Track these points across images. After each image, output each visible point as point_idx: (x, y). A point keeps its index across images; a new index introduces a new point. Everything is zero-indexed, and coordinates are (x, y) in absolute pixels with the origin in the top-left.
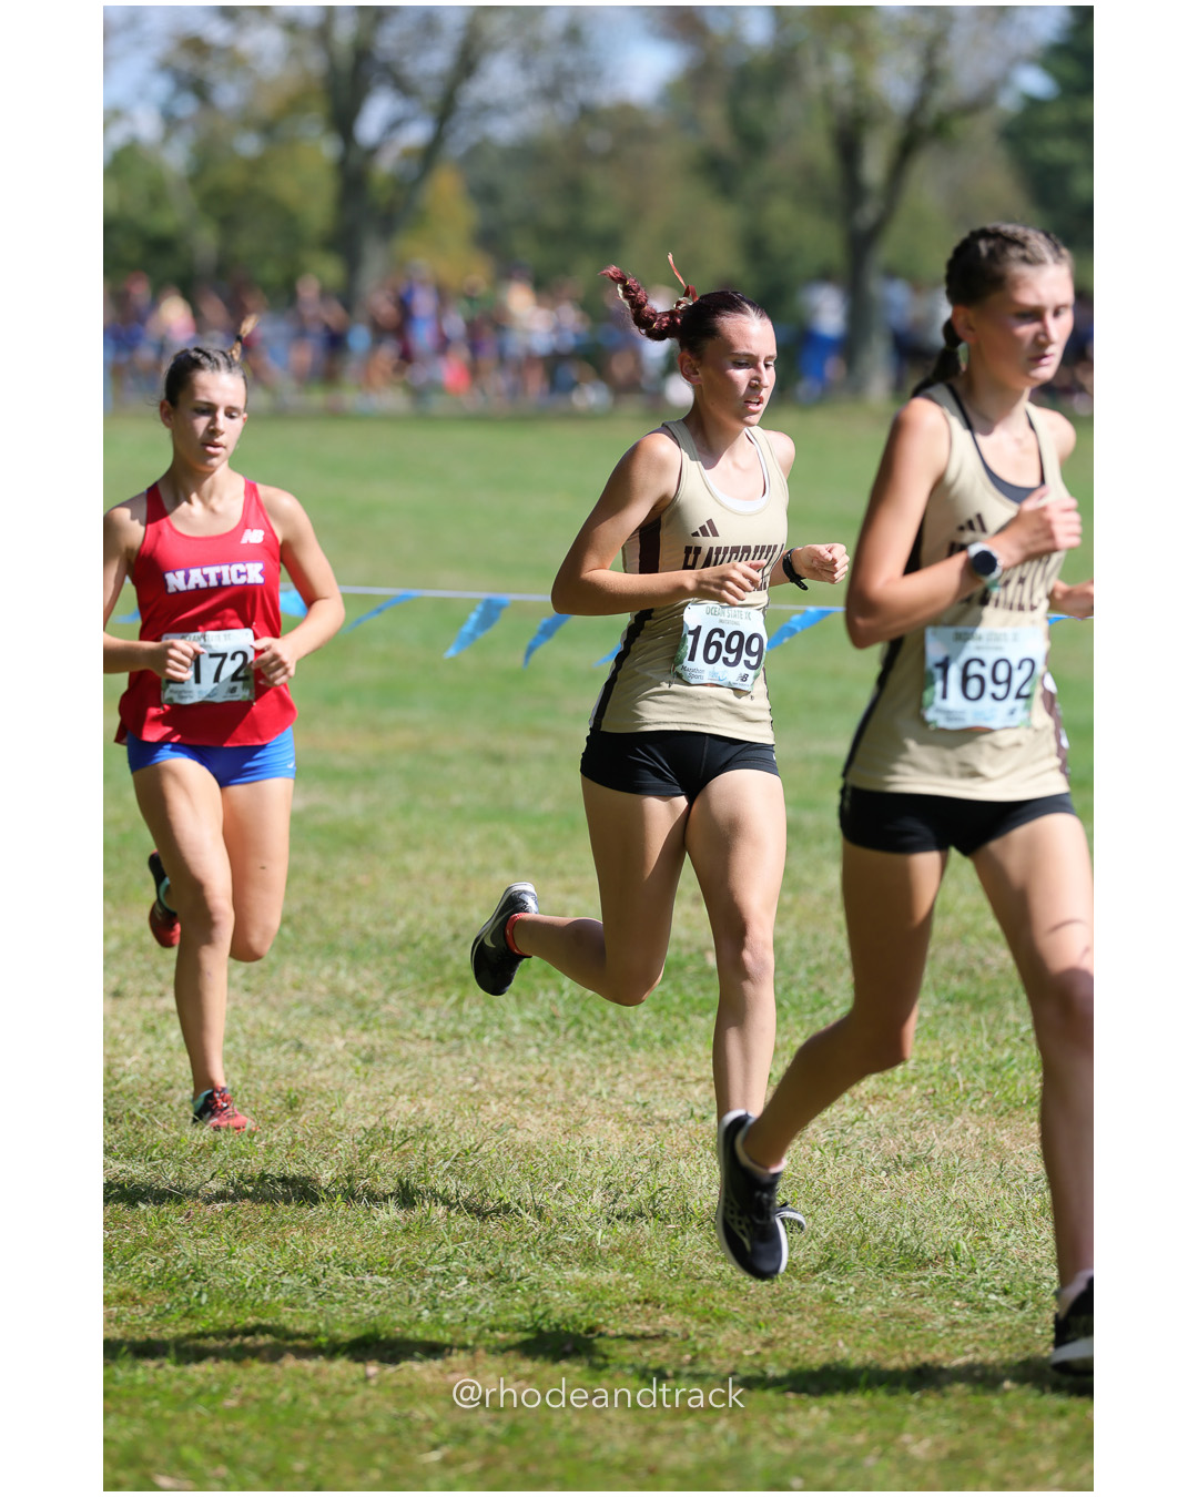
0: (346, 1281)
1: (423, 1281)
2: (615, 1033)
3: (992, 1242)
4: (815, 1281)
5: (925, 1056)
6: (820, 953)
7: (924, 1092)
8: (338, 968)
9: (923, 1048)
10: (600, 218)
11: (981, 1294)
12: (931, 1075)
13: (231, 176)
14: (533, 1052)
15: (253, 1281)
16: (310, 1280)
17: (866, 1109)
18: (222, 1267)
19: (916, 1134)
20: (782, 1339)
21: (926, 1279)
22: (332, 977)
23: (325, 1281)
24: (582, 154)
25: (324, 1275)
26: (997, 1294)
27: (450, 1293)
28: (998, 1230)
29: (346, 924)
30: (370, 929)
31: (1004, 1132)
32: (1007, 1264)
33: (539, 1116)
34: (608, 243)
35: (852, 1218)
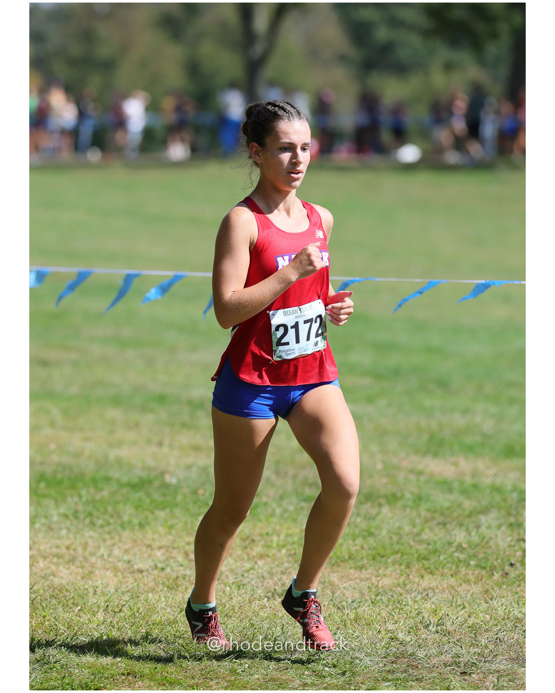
2: (112, 521)
4: (225, 661)
5: (290, 532)
7: (289, 553)
9: (289, 528)
10: (104, 51)
11: (321, 667)
12: (294, 543)
14: (64, 532)
17: (256, 563)
21: (289, 659)
24: (93, 14)
26: (330, 667)
31: (335, 575)
33: (68, 569)
34: (108, 66)
35: (247, 625)
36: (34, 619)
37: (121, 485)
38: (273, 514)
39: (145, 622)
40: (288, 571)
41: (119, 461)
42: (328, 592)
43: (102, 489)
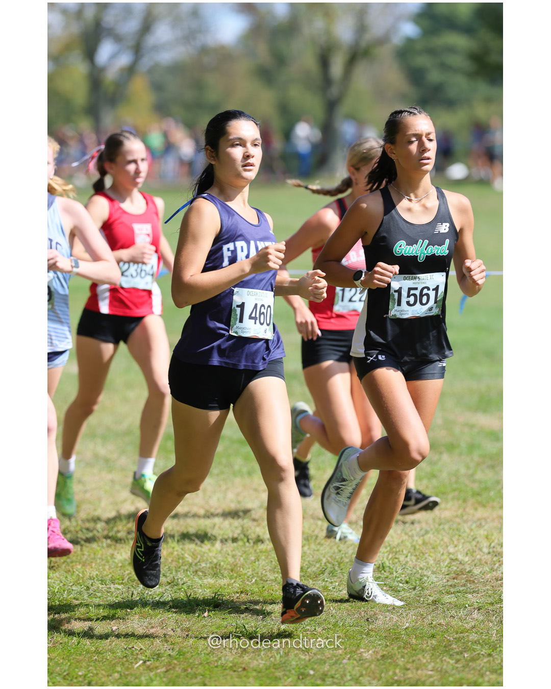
0: (102, 588)
1: (138, 587)
3: (400, 560)
15: (58, 589)
16: (85, 588)
22: (94, 448)
23: (92, 588)
24: (202, 68)
25: (92, 585)
32: (407, 569)
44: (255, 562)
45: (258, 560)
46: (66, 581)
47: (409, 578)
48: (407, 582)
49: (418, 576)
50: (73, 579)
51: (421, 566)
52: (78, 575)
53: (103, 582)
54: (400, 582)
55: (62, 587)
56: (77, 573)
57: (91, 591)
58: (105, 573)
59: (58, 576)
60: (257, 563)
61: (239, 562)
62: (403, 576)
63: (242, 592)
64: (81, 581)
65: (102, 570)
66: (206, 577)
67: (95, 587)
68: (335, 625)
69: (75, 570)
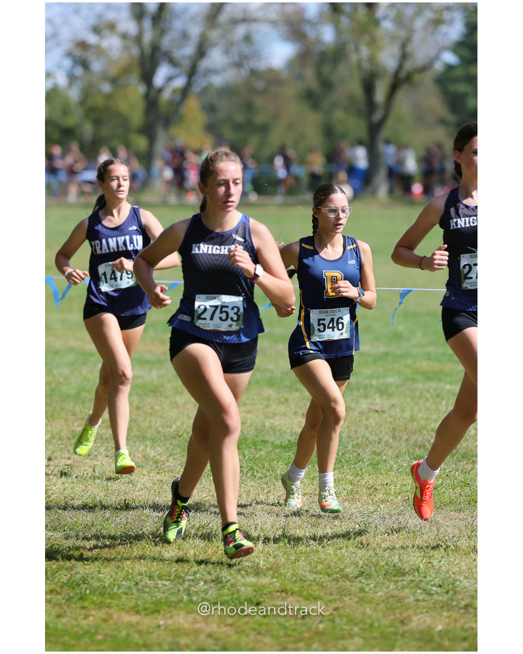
0: (150, 584)
1: (184, 583)
2: (268, 474)
3: (434, 564)
4: (356, 582)
5: (404, 483)
6: (358, 438)
7: (404, 499)
8: (146, 446)
9: (404, 479)
10: (260, 119)
11: (429, 587)
12: (407, 491)
13: (99, 102)
15: (109, 584)
16: (134, 583)
17: (378, 506)
18: (95, 578)
19: (400, 517)
20: (342, 607)
21: (405, 580)
22: (144, 450)
23: (141, 583)
24: (252, 90)
25: (141, 581)
26: (436, 587)
27: (196, 588)
28: (437, 559)
29: (150, 427)
30: (160, 429)
31: (439, 516)
32: (441, 574)
34: (264, 129)
35: (372, 554)
36: (210, 549)
37: (275, 447)
38: (391, 470)
39: (294, 551)
40: (403, 513)
41: (273, 429)
42: (434, 529)
43: (261, 450)
44: (295, 563)
45: (298, 561)
46: (117, 576)
47: (443, 582)
48: (440, 586)
49: (451, 580)
50: (123, 574)
51: (454, 571)
52: (128, 571)
53: (151, 578)
54: (434, 585)
55: (113, 582)
56: (127, 568)
57: (139, 587)
58: (153, 569)
59: (109, 571)
60: (297, 563)
61: (280, 563)
62: (437, 580)
63: (282, 591)
64: (130, 577)
65: (150, 566)
66: (249, 576)
67: (143, 583)
68: (372, 625)
69: (125, 566)
